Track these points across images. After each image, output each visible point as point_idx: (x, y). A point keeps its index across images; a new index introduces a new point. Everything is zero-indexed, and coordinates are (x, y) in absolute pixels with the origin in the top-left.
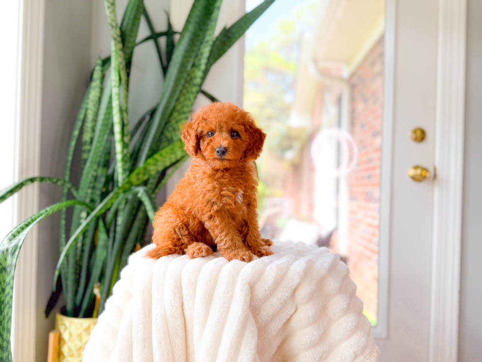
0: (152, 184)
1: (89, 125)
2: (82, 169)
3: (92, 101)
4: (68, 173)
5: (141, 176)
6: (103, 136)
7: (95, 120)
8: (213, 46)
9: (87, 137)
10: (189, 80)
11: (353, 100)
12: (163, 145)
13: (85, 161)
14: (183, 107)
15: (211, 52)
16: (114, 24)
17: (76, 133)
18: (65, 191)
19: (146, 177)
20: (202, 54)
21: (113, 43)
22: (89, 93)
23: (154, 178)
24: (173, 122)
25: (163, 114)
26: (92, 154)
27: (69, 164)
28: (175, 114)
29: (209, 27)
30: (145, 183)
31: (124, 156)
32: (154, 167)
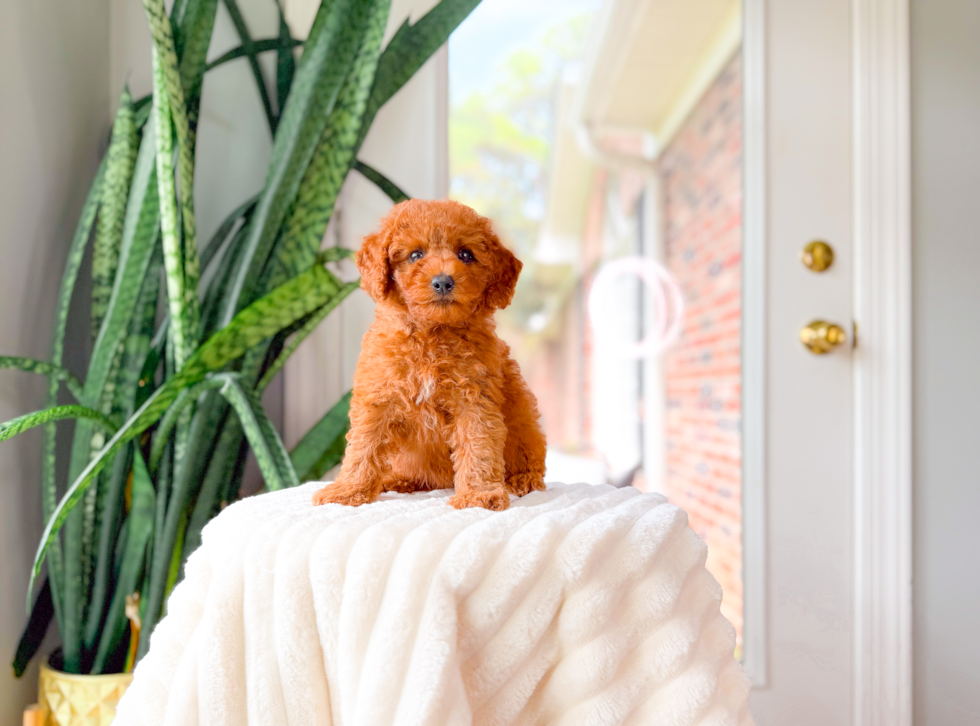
0: (250, 368)
1: (106, 240)
2: (94, 339)
3: (113, 187)
4: (59, 347)
5: (225, 350)
6: (139, 262)
7: (119, 230)
8: (381, 61)
9: (101, 267)
10: (331, 137)
11: (666, 202)
12: (275, 280)
13: (100, 320)
14: (316, 197)
15: (377, 75)
16: (157, 8)
17: (76, 258)
18: (55, 387)
19: (237, 352)
20: (357, 80)
21: (155, 52)
22: (106, 168)
23: (255, 356)
24: (296, 229)
25: (273, 210)
26: (113, 302)
27: (61, 328)
28: (300, 213)
29: (372, 22)
30: (236, 365)
31: (187, 306)
32: (255, 328)
